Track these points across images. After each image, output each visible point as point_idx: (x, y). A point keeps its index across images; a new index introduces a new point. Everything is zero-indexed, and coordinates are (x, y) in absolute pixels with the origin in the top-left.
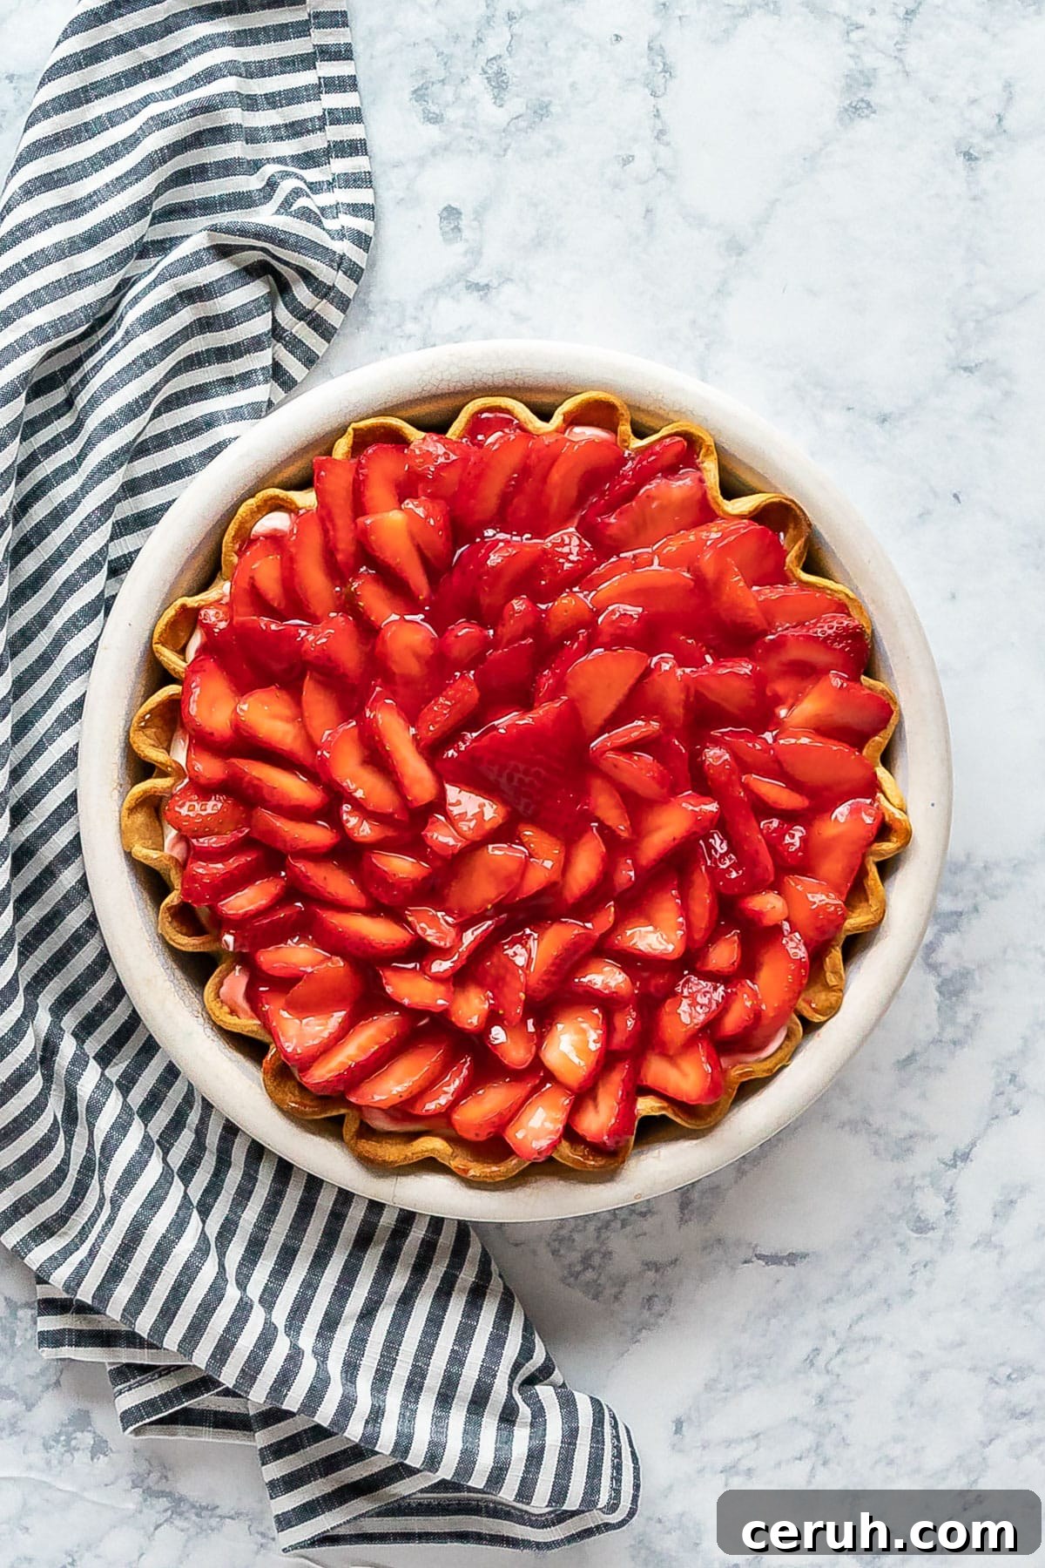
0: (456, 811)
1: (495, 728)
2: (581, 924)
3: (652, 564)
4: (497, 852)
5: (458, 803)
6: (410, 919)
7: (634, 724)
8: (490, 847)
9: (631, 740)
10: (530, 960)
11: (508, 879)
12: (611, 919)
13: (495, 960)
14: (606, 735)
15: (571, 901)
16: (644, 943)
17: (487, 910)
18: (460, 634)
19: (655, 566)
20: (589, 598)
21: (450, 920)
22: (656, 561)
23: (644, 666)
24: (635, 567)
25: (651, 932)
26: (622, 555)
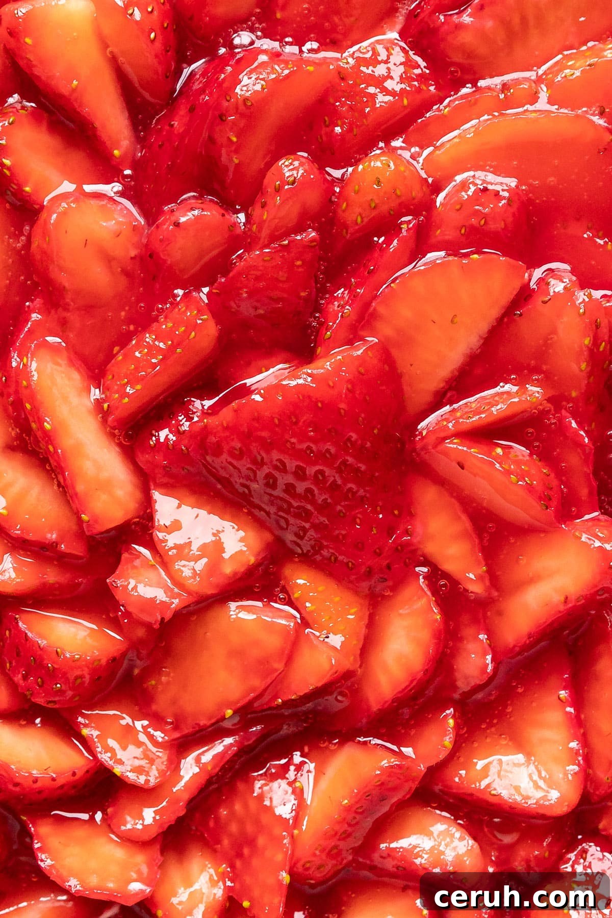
0: (172, 540)
1: (246, 391)
2: (395, 748)
3: (534, 99)
4: (243, 615)
5: (176, 526)
6: (85, 732)
7: (498, 389)
8: (233, 605)
9: (491, 419)
10: (300, 808)
11: (263, 665)
12: (448, 742)
13: (238, 807)
14: (447, 408)
15: (375, 707)
16: (505, 782)
17: (223, 718)
18: (183, 220)
19: (542, 104)
20: (421, 160)
21: (159, 735)
22: (544, 95)
23: (516, 285)
24: (508, 104)
25: (518, 765)
26: (482, 83)
